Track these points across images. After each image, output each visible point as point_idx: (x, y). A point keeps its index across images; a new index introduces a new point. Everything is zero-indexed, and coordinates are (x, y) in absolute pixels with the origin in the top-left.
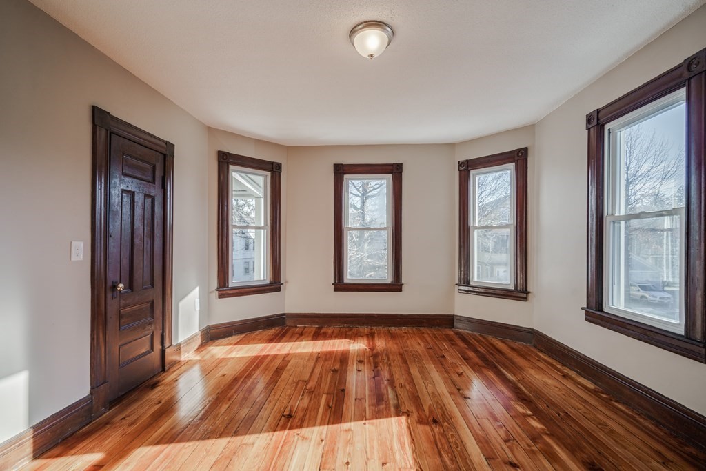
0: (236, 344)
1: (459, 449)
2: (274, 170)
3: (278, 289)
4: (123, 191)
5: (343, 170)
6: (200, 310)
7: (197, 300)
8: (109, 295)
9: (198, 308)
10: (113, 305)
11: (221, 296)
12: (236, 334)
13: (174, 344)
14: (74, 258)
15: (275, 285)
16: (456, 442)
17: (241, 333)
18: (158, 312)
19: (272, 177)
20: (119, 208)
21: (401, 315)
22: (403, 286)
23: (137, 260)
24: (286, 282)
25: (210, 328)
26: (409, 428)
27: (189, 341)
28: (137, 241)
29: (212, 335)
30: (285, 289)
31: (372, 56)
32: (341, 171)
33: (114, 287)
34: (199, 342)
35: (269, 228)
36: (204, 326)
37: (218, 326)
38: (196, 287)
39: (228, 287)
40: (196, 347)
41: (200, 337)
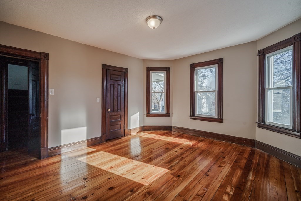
0: (149, 133)
1: (173, 187)
2: (168, 70)
3: (169, 116)
4: (111, 84)
5: (194, 66)
6: (139, 120)
7: (138, 117)
8: (107, 112)
9: (138, 119)
10: (108, 115)
11: (147, 116)
12: (153, 130)
13: (128, 129)
14: (97, 102)
15: (168, 114)
16: (175, 185)
17: (154, 130)
18: (123, 119)
19: (167, 73)
20: (109, 89)
21: (222, 135)
22: (223, 120)
23: (116, 103)
24: (173, 114)
25: (144, 127)
26: (166, 173)
27: (134, 129)
28: (115, 98)
29: (144, 129)
30: (172, 116)
31: (154, 28)
32: (193, 67)
33: (108, 110)
34: (139, 130)
35: (165, 92)
36: (142, 125)
37: (147, 126)
38: (138, 112)
39: (150, 113)
40: (138, 132)
41: (139, 129)
